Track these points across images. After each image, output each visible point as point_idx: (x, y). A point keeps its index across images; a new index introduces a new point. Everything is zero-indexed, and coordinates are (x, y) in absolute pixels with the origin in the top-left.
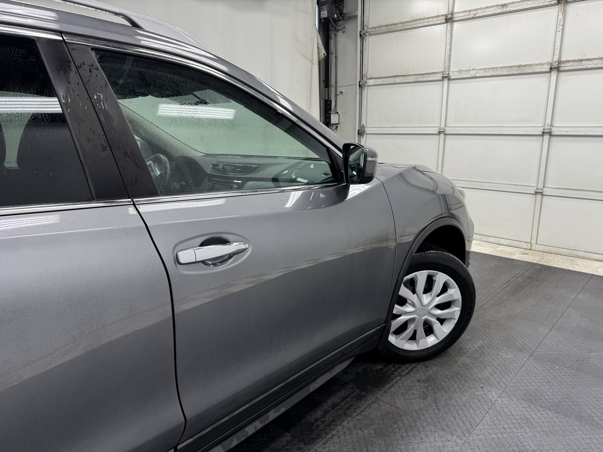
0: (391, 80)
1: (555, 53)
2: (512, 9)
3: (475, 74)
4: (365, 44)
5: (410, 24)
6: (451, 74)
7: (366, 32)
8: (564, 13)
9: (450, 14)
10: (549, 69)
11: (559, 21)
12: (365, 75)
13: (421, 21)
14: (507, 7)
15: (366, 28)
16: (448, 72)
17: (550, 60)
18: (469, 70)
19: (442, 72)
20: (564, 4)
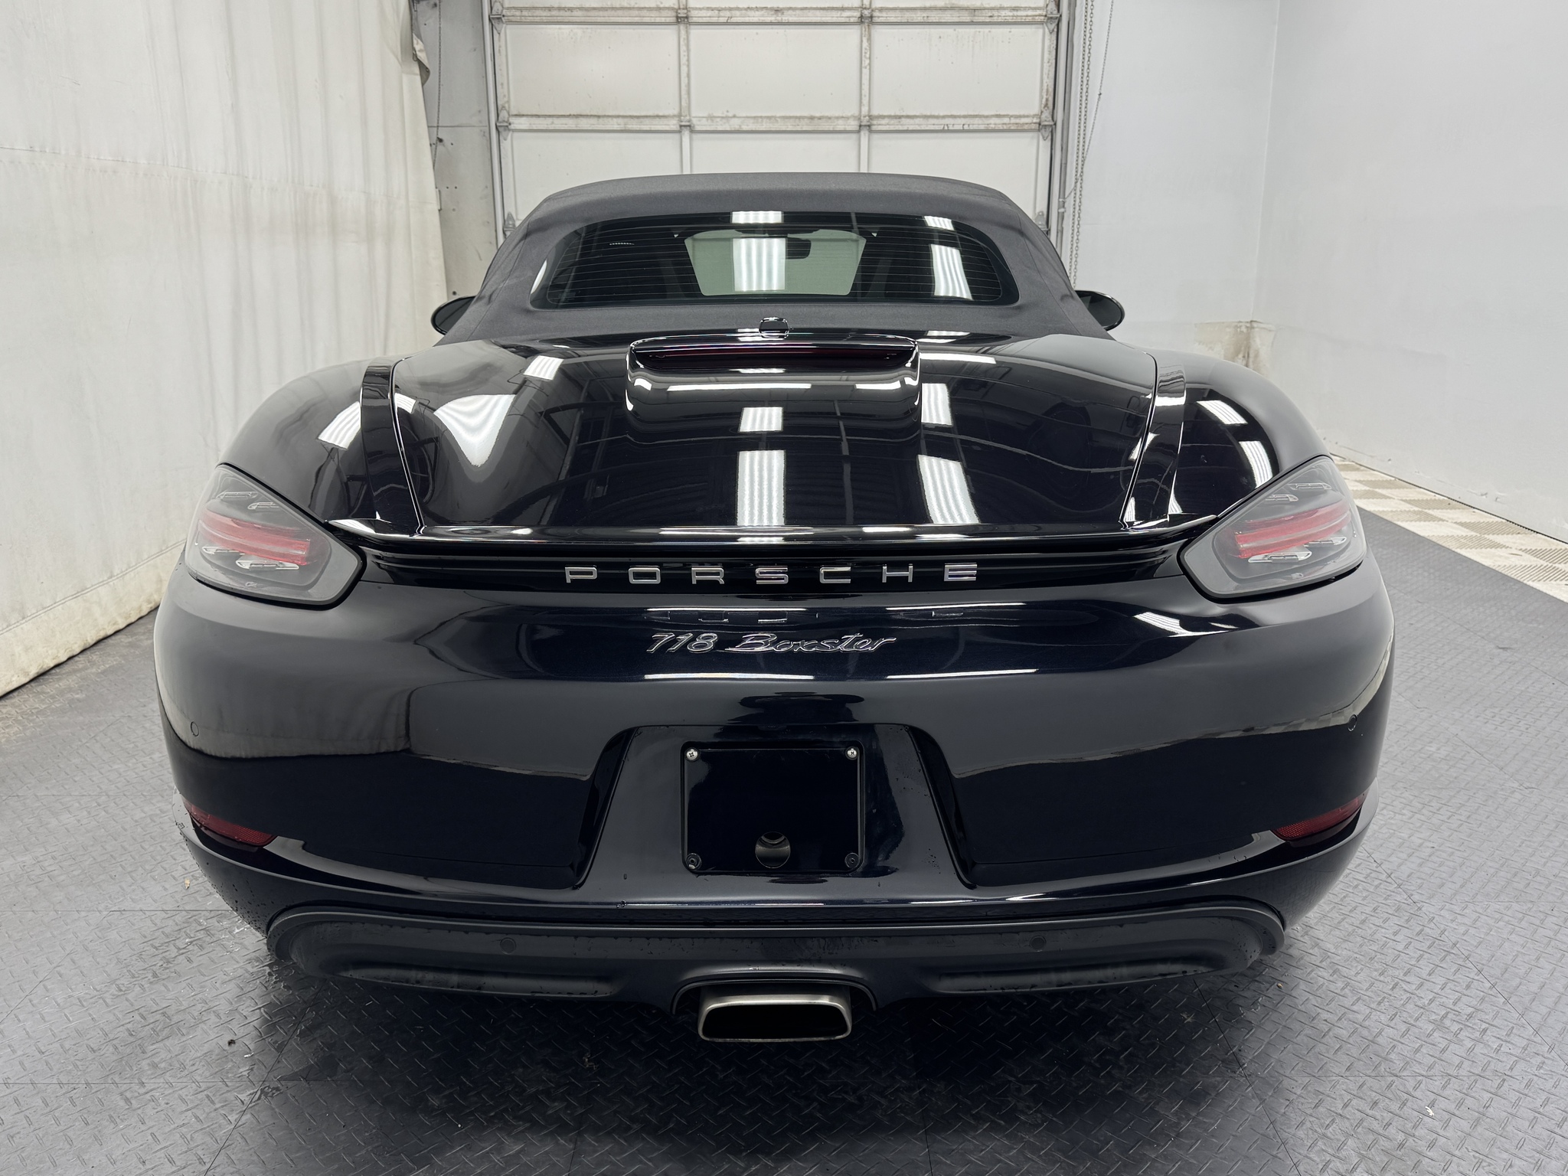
0: (571, 124)
1: (862, 100)
2: (792, 19)
3: (740, 126)
4: (499, 40)
5: (601, 13)
6: (695, 121)
7: (501, 16)
8: (869, 40)
9: (683, 9)
10: (856, 127)
11: (863, 51)
12: (503, 107)
13: (626, 13)
14: (783, 13)
15: (497, 7)
16: (688, 118)
18: (727, 118)
19: (674, 116)
20: (868, 26)
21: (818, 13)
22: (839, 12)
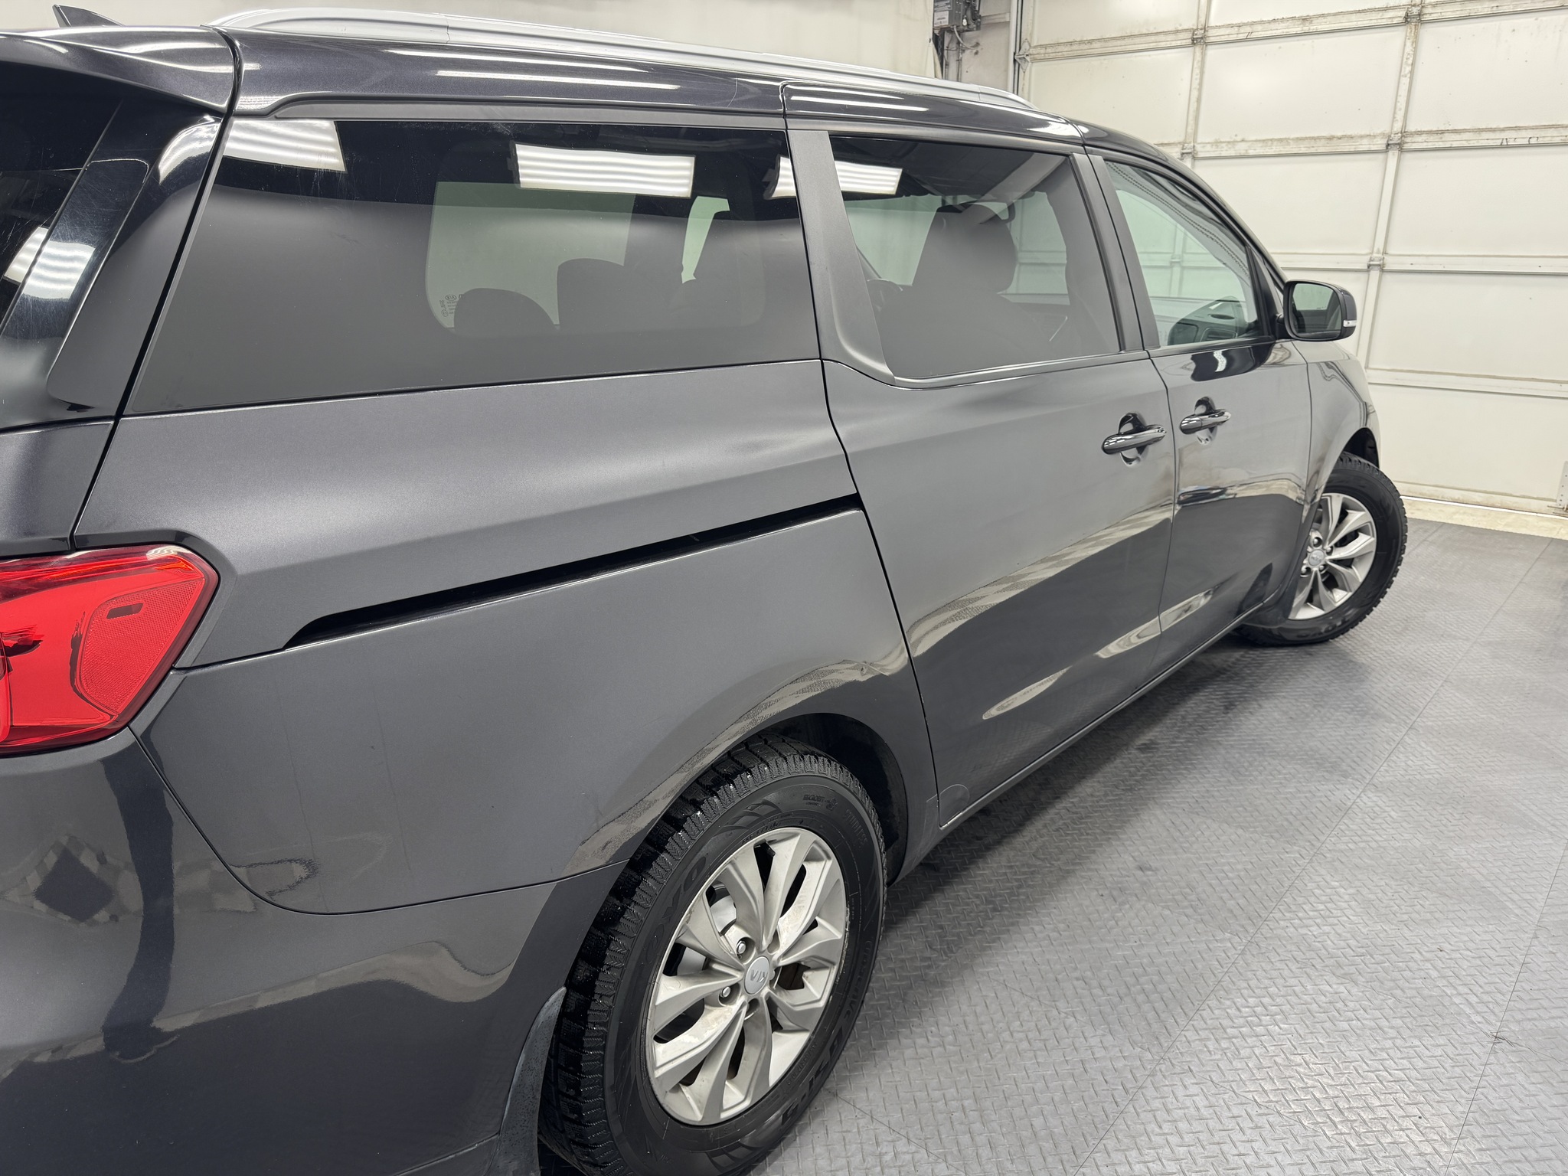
1: (1396, 115)
2: (1320, 28)
3: (1247, 150)
4: (1024, 79)
5: (1119, 43)
6: (1198, 148)
7: (1027, 55)
8: (1416, 43)
9: (1201, 29)
10: (1385, 146)
11: (1405, 56)
13: (1143, 39)
14: (1311, 22)
15: (1025, 46)
16: (1192, 144)
17: (1386, 129)
18: (1235, 142)
19: (1179, 143)
20: (1415, 25)
21: (1354, 17)
22: (1381, 13)
